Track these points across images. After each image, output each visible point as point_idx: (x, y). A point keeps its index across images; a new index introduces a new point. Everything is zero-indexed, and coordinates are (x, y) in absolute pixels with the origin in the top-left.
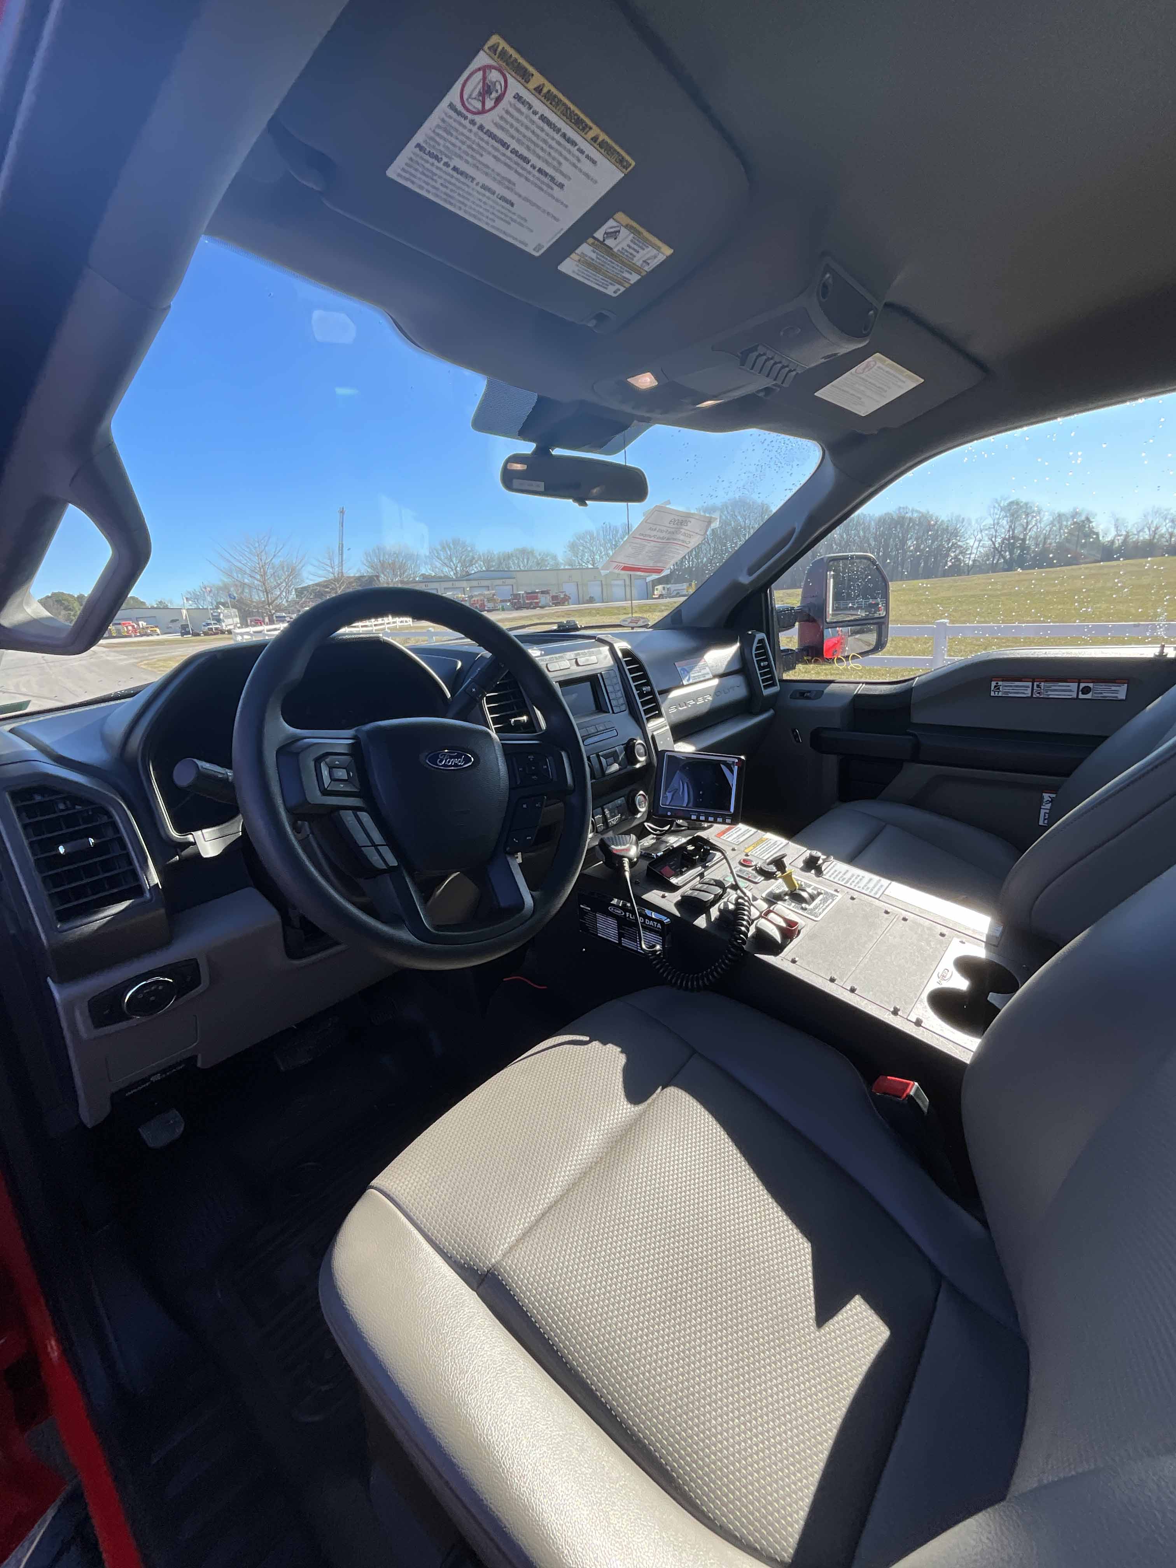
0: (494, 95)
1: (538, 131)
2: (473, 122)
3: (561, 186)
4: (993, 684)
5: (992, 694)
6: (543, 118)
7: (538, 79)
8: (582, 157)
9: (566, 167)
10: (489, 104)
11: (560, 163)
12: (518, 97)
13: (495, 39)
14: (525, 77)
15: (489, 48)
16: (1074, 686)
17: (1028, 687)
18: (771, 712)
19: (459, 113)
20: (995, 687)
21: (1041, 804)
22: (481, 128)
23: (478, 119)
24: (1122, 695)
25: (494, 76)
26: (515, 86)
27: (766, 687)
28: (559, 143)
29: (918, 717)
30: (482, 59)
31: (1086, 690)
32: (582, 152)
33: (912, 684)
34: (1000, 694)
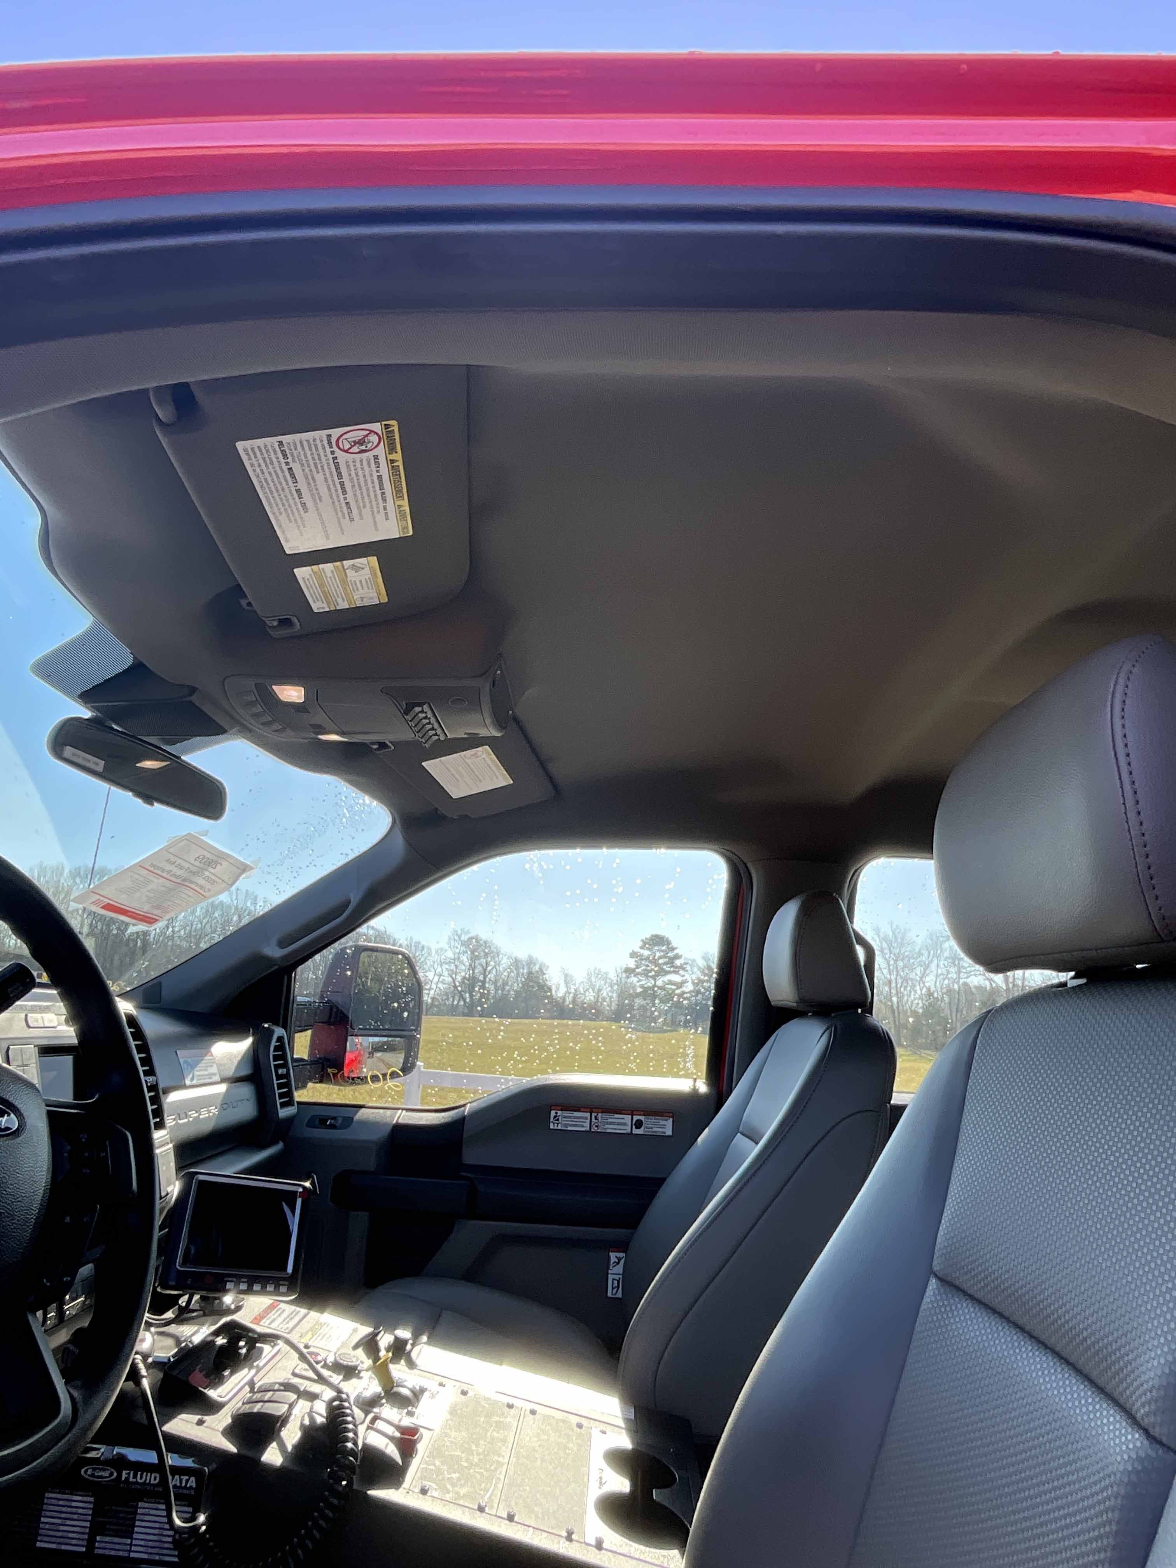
0: (363, 448)
1: (369, 482)
2: (333, 452)
3: (352, 520)
4: (553, 1113)
5: (552, 1127)
6: (380, 477)
7: (398, 456)
8: (382, 511)
9: (366, 512)
10: (355, 449)
11: (364, 507)
12: (376, 457)
13: (394, 423)
14: (392, 449)
15: (385, 425)
16: (627, 1118)
17: (586, 1118)
18: (280, 1146)
19: (330, 443)
20: (555, 1117)
21: (608, 1268)
22: (335, 458)
23: (338, 453)
24: (669, 1132)
25: (374, 439)
26: (380, 451)
27: (283, 1105)
28: (376, 496)
29: (471, 1156)
30: (376, 427)
31: (639, 1124)
32: (385, 508)
33: (464, 1111)
34: (559, 1127)
